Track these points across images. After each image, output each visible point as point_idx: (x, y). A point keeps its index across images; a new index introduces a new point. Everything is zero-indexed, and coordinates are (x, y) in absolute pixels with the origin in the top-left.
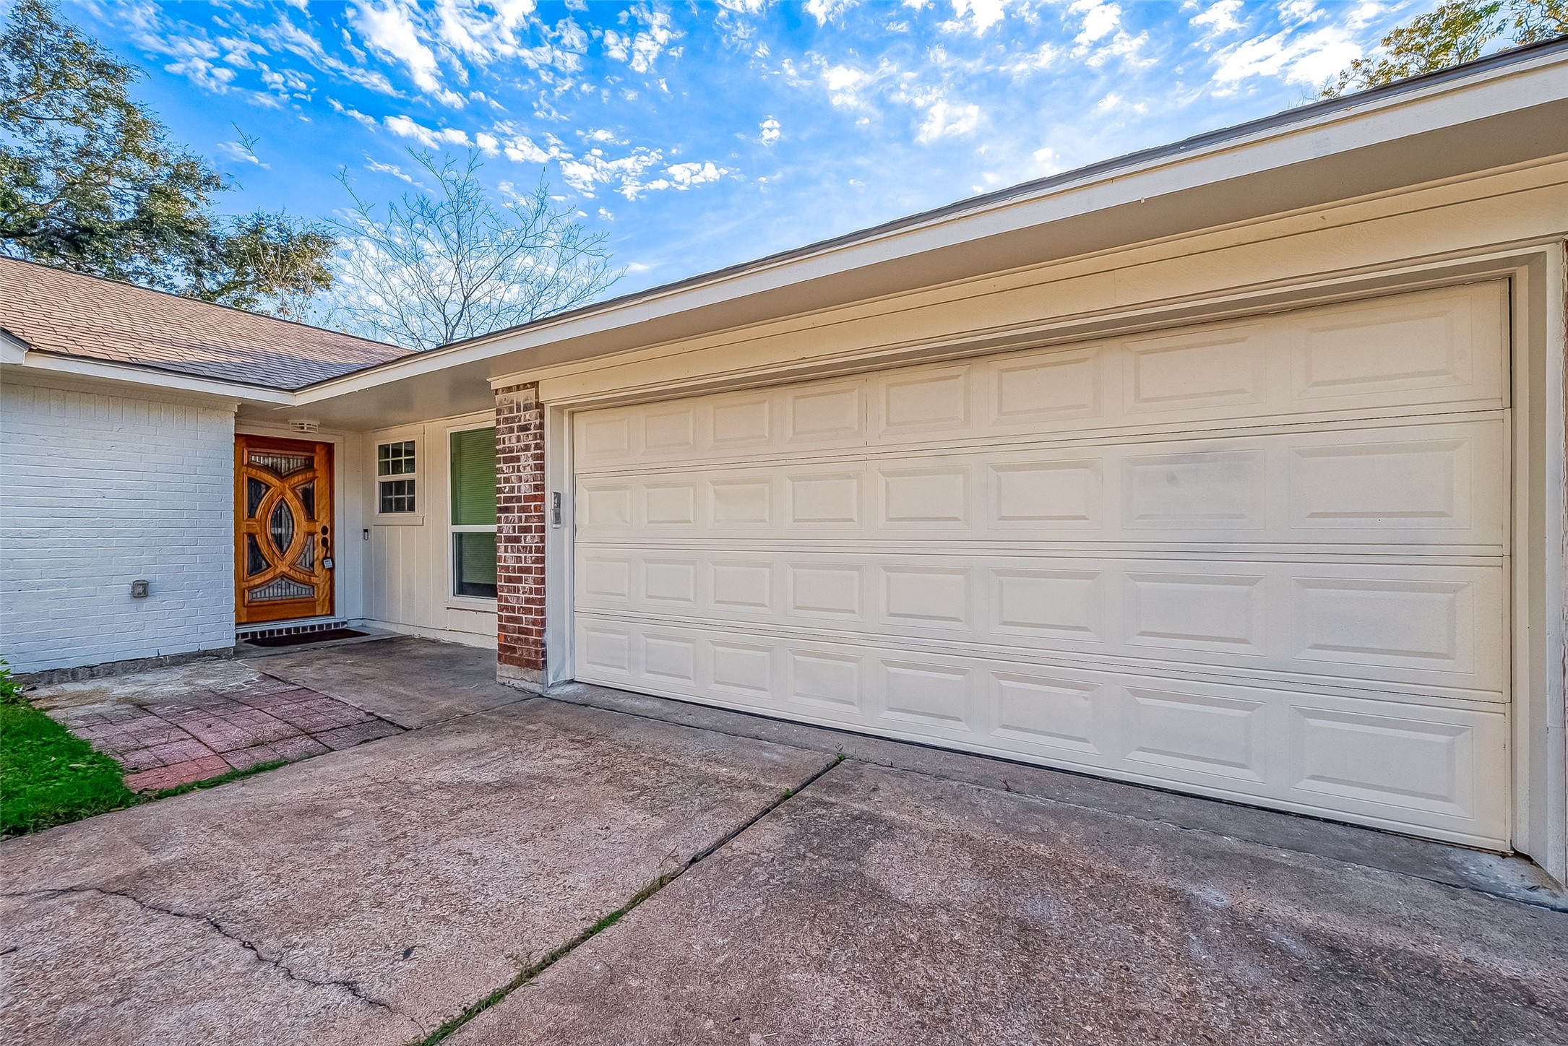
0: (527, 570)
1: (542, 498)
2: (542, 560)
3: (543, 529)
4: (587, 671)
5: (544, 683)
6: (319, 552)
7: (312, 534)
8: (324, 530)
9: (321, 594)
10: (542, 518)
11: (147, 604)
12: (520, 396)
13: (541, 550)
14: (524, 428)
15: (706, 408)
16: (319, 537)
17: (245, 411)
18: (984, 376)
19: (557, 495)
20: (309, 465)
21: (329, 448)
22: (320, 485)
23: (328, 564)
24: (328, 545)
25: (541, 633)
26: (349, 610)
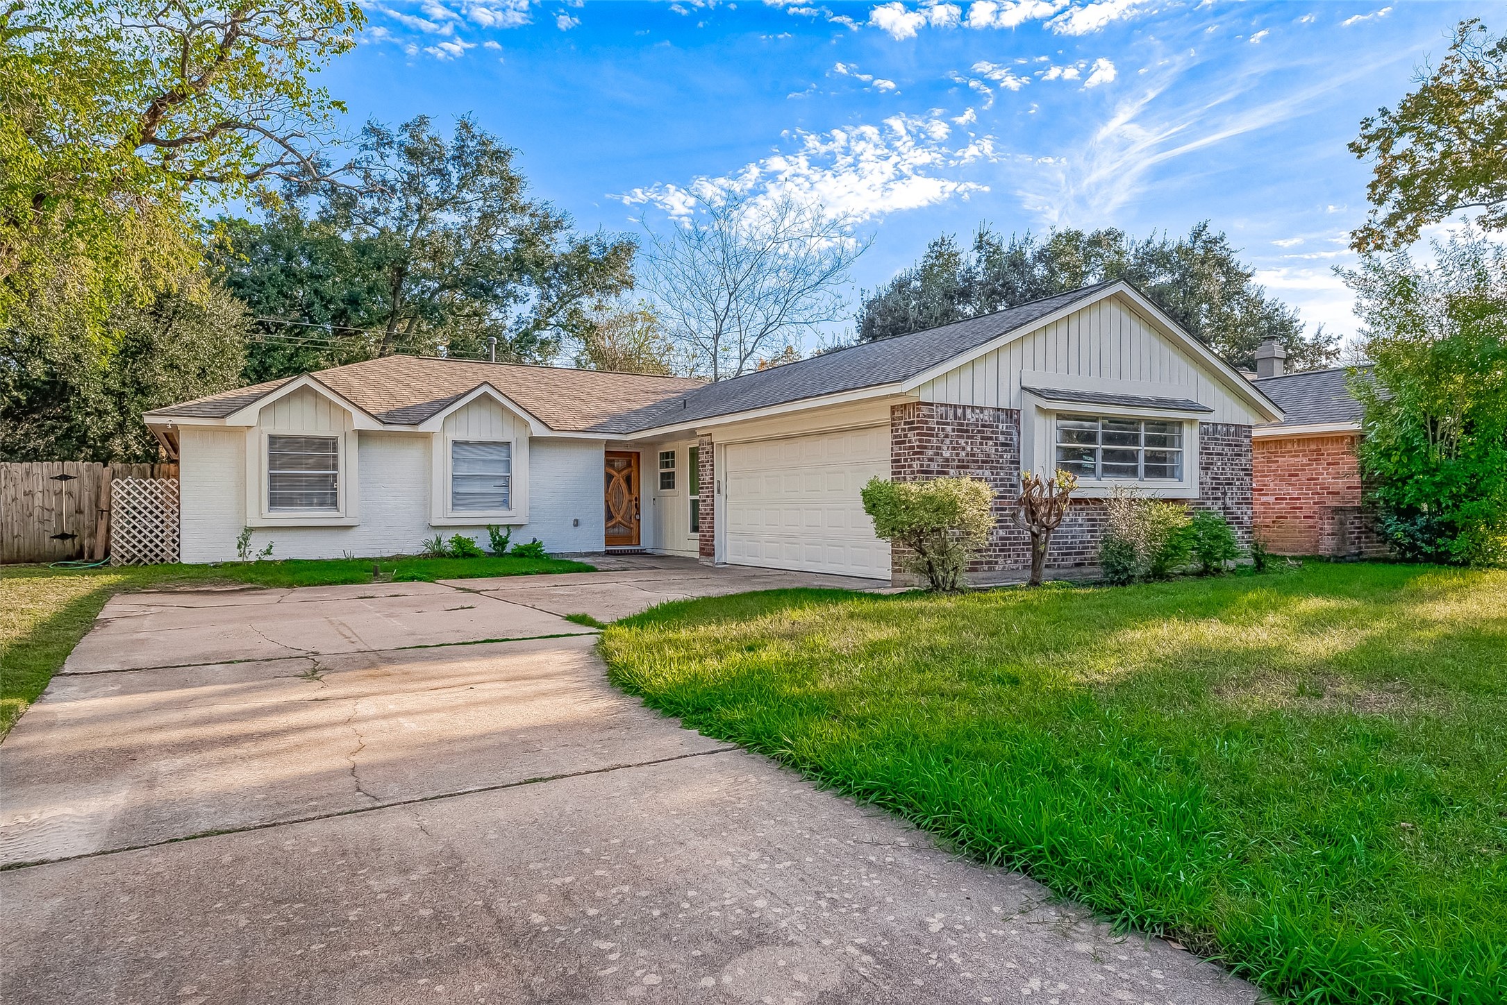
0: (708, 514)
1: (713, 483)
2: (713, 510)
3: (713, 496)
4: (731, 558)
5: (713, 562)
6: (634, 511)
7: (630, 501)
8: (636, 499)
9: (634, 534)
10: (713, 492)
11: (578, 529)
12: (706, 439)
13: (713, 505)
14: (707, 453)
15: (763, 446)
16: (634, 503)
17: (608, 442)
18: (825, 440)
19: (719, 482)
20: (629, 465)
21: (638, 454)
22: (634, 475)
23: (638, 517)
24: (637, 507)
25: (713, 541)
26: (646, 543)
